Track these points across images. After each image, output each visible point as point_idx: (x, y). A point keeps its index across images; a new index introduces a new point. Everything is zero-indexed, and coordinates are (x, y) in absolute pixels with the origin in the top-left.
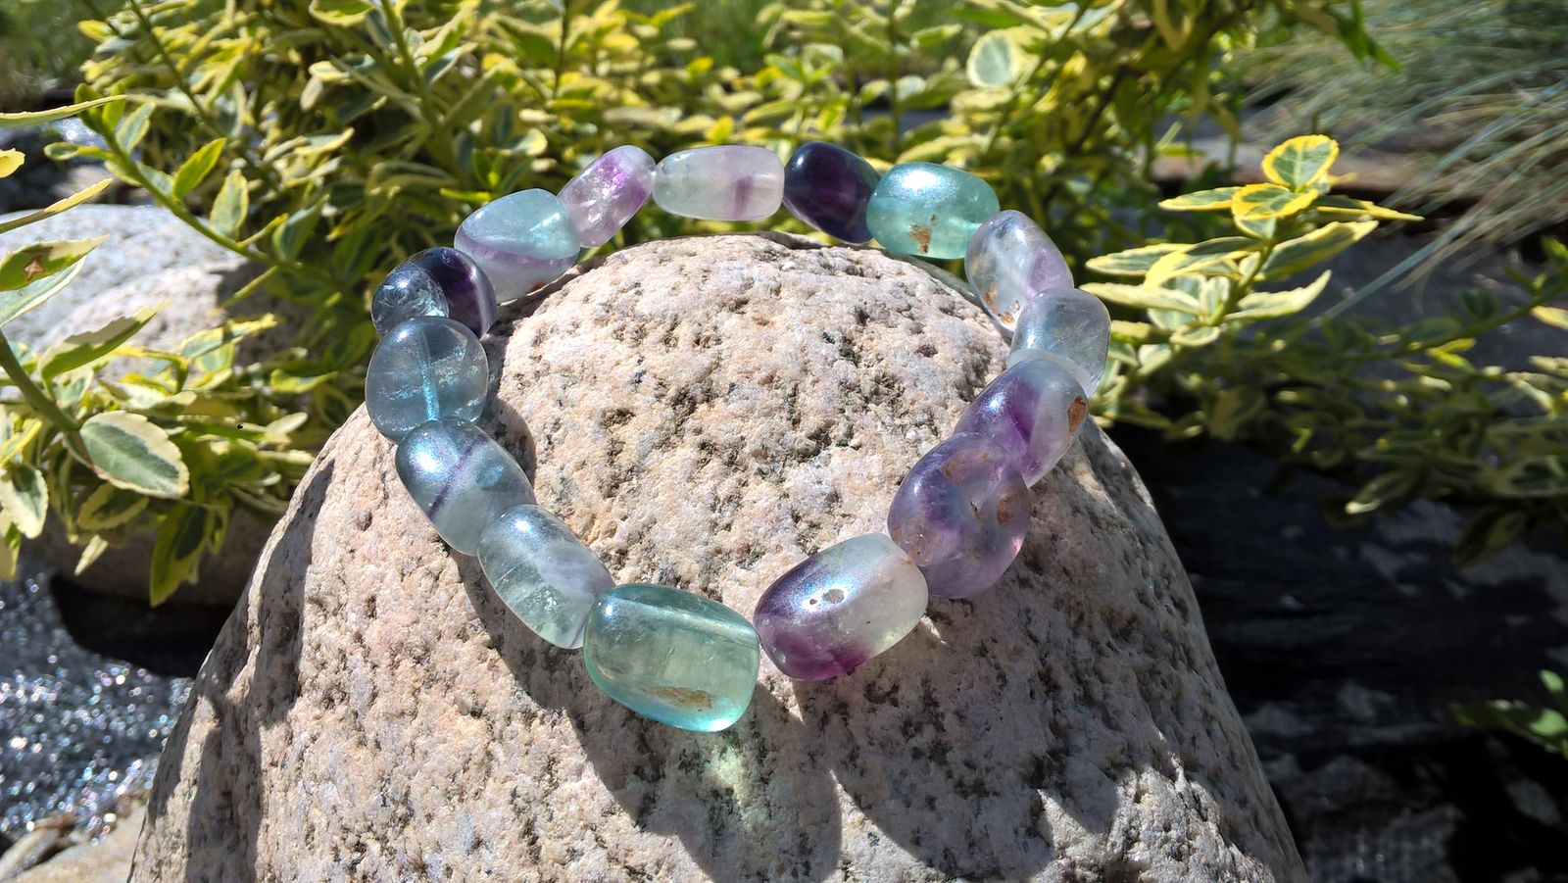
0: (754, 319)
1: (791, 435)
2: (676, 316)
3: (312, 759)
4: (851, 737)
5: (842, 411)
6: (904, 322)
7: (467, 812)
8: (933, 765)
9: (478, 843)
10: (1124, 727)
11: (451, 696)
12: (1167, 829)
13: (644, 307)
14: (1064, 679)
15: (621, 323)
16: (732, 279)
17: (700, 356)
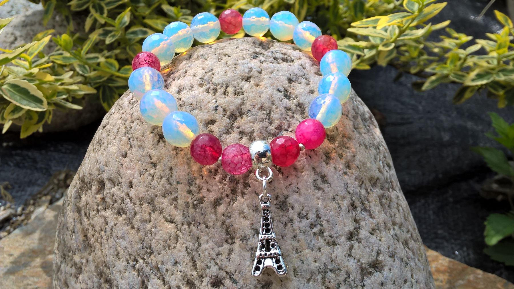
0: (254, 84)
1: (270, 128)
2: (227, 85)
3: (116, 231)
4: (294, 230)
5: (286, 118)
6: (304, 81)
7: (172, 253)
8: (320, 237)
9: (176, 263)
10: (376, 217)
11: (162, 216)
12: (388, 248)
13: (215, 80)
14: (358, 204)
15: (208, 86)
16: (245, 68)
17: (237, 100)
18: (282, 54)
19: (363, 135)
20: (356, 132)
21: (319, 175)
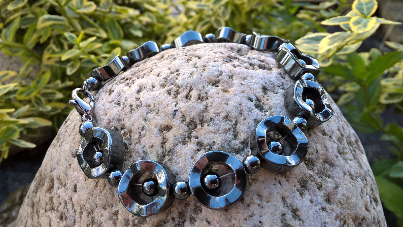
0: (222, 90)
1: (234, 142)
2: (191, 87)
6: (281, 91)
13: (179, 81)
15: (170, 87)
16: (214, 71)
17: (199, 105)
18: (260, 61)
19: (349, 162)
20: (340, 158)
21: (290, 208)
